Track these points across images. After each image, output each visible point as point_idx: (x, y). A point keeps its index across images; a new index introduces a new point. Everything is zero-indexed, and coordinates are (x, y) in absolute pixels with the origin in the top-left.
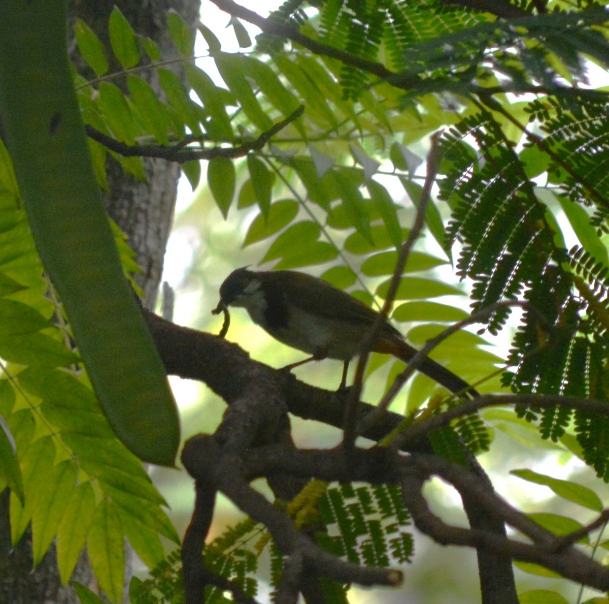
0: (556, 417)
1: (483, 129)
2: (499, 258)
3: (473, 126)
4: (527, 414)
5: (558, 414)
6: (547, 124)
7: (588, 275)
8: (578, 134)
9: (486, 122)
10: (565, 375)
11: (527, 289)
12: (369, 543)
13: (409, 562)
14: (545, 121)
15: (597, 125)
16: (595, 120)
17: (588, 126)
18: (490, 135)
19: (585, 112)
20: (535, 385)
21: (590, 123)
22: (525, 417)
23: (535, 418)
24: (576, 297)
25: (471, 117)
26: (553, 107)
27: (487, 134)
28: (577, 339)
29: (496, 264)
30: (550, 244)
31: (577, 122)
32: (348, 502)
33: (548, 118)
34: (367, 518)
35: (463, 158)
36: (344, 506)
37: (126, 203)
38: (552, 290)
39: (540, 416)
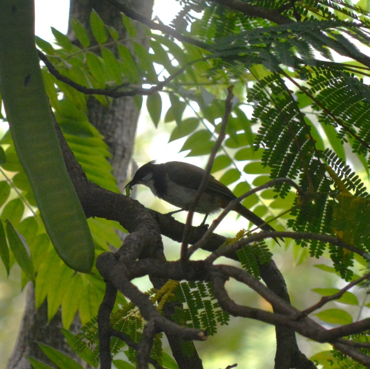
0: (318, 244)
1: (275, 83)
2: (285, 155)
3: (269, 81)
4: (301, 243)
5: (319, 243)
6: (311, 81)
7: (334, 166)
8: (329, 86)
9: (277, 80)
10: (323, 221)
11: (301, 173)
12: (205, 313)
13: (227, 324)
14: (310, 79)
15: (339, 82)
16: (338, 79)
17: (334, 82)
18: (279, 86)
19: (332, 75)
20: (306, 226)
21: (335, 80)
22: (300, 244)
23: (306, 245)
24: (328, 177)
25: (268, 76)
26: (313, 71)
27: (277, 86)
28: (329, 201)
29: (284, 159)
30: (313, 147)
31: (328, 80)
32: (192, 290)
33: (311, 77)
34: (203, 299)
35: (264, 99)
36: (190, 292)
37: (111, 116)
38: (315, 174)
39: (309, 244)
